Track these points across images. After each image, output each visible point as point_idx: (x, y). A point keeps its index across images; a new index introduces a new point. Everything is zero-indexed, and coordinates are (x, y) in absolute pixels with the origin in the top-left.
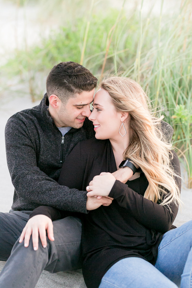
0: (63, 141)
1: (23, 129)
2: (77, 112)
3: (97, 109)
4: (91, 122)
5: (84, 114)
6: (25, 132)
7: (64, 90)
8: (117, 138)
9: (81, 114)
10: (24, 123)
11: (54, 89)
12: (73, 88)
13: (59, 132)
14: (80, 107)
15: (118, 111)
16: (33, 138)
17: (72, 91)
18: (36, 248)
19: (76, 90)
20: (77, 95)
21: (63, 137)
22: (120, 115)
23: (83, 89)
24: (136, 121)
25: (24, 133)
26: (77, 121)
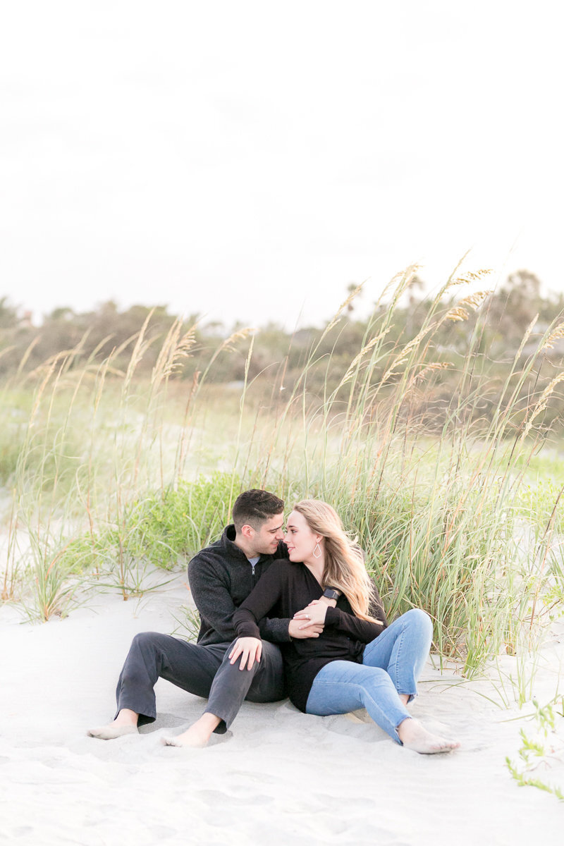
0: (253, 572)
1: (209, 570)
2: (272, 537)
3: (292, 530)
4: (286, 545)
5: (278, 538)
6: (213, 573)
7: (256, 518)
8: (311, 560)
9: (275, 538)
10: (209, 564)
11: (244, 519)
12: (264, 514)
13: (249, 563)
14: (272, 532)
15: (313, 533)
16: (221, 576)
17: (264, 517)
18: (242, 668)
19: (268, 516)
20: (270, 520)
21: (253, 568)
22: (315, 537)
23: (275, 513)
24: (331, 542)
25: (211, 574)
26: (272, 546)
